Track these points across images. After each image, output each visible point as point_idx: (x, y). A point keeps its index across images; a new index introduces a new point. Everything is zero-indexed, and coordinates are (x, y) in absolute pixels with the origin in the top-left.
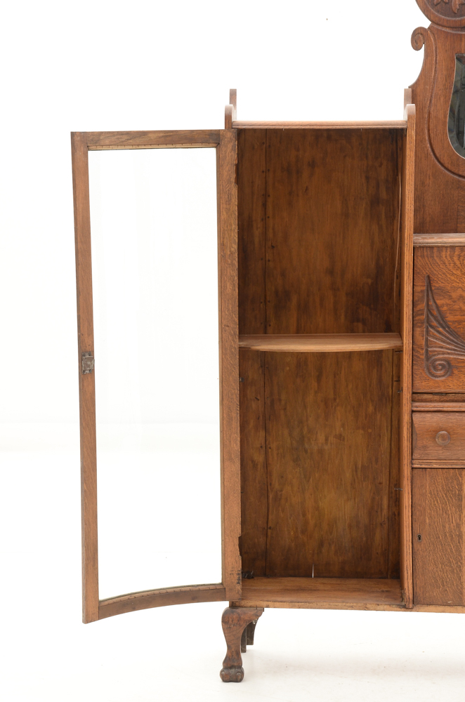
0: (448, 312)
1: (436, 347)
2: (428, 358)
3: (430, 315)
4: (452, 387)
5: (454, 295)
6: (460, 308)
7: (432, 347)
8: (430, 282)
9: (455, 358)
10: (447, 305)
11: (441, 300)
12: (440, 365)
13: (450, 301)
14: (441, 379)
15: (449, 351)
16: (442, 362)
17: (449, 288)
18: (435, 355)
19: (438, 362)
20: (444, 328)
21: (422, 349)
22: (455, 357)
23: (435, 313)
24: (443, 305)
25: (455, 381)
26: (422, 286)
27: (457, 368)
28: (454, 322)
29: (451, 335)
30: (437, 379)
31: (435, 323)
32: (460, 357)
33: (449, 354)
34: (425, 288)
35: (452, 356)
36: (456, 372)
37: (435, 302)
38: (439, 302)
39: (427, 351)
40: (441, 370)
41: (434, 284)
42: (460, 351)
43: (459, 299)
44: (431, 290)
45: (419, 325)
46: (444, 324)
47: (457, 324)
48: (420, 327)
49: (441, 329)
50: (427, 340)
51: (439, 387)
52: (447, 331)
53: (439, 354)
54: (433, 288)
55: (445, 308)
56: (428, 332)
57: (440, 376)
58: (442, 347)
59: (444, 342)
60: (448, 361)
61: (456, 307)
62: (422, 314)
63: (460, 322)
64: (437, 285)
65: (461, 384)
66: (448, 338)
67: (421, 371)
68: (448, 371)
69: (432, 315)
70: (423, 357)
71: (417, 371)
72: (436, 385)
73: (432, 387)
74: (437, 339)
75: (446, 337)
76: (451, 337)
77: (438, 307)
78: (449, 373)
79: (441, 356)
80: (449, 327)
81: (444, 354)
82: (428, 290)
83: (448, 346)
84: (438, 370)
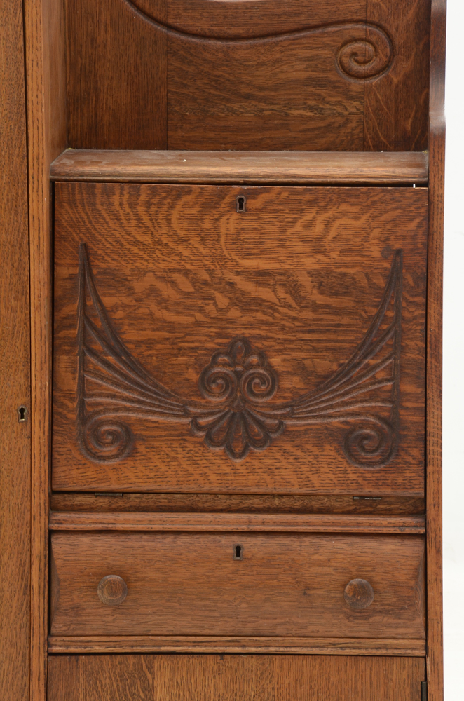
0: (126, 321)
1: (101, 395)
2: (84, 418)
3: (88, 328)
4: (134, 480)
5: (139, 286)
6: (151, 314)
7: (92, 396)
8: (88, 259)
9: (140, 420)
10: (125, 306)
11: (111, 295)
12: (109, 433)
13: (130, 299)
14: (110, 462)
15: (128, 405)
16: (114, 428)
17: (127, 272)
18: (98, 413)
19: (106, 428)
20: (117, 355)
21: (72, 399)
22: (140, 416)
23: (99, 323)
24: (115, 308)
25: (141, 468)
26: (72, 265)
27: (144, 439)
28: (139, 343)
29: (132, 370)
30: (102, 463)
31: (98, 346)
32: (150, 418)
33: (128, 410)
34: (76, 271)
35: (133, 415)
36: (141, 448)
37: (100, 301)
38: (108, 301)
39: (82, 404)
40: (112, 443)
41: (97, 262)
42: (151, 405)
43: (148, 295)
44: (91, 274)
45: (66, 348)
46: (119, 349)
47: (144, 348)
48: (67, 353)
49: (111, 358)
50: (82, 379)
51: (106, 480)
52: (124, 363)
53: (106, 410)
54: (95, 271)
55: (120, 314)
56: (84, 363)
57: (109, 458)
58: (113, 396)
59: (118, 385)
60: (126, 426)
61: (143, 311)
62: (72, 326)
63: (150, 343)
64: (103, 265)
65: (152, 475)
66: (126, 377)
67: (69, 446)
68: (125, 447)
69: (94, 328)
70: (73, 416)
71: (60, 446)
72: (101, 476)
73: (93, 480)
74: (102, 378)
75: (121, 374)
76: (133, 376)
77: (104, 310)
78: (127, 451)
79: (111, 415)
80: (128, 355)
81: (117, 409)
82: (84, 275)
83: (126, 394)
84: (104, 445)
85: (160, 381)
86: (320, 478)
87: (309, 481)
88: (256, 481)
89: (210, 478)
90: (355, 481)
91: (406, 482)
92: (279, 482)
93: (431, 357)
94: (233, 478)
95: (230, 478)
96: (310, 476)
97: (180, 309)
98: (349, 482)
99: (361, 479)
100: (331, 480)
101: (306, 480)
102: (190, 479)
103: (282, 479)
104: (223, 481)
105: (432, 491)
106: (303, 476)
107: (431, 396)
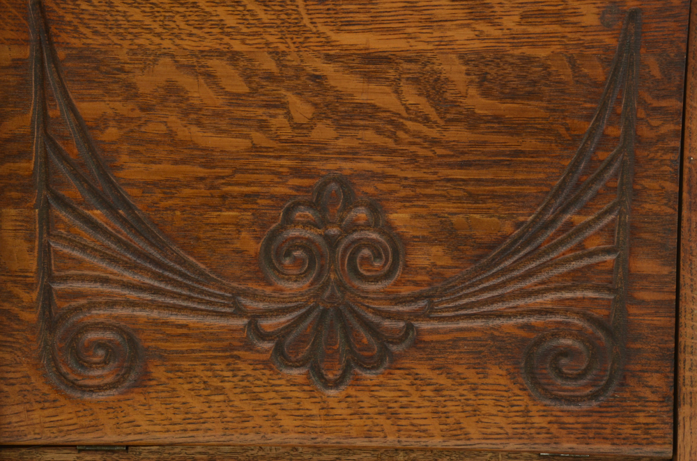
0: (125, 147)
1: (82, 278)
2: (51, 320)
3: (54, 159)
4: (145, 426)
5: (146, 82)
6: (171, 134)
7: (65, 279)
8: (47, 31)
9: (155, 322)
10: (120, 120)
11: (94, 99)
12: (100, 345)
13: (130, 105)
15: (133, 295)
16: (108, 335)
17: (123, 55)
18: (78, 309)
19: (93, 336)
20: (110, 208)
21: (29, 287)
22: (155, 314)
23: (74, 150)
24: (102, 122)
25: (157, 406)
26: (15, 42)
27: (163, 356)
28: (148, 186)
29: (138, 233)
30: (87, 397)
31: (73, 191)
32: (173, 318)
33: (133, 304)
34: (26, 52)
35: (141, 314)
36: (159, 372)
37: (73, 109)
38: (88, 109)
39: (47, 294)
40: (105, 362)
41: (64, 37)
42: (173, 295)
43: (163, 100)
44: (54, 58)
45: (14, 194)
47: (158, 195)
48: (16, 204)
49: (97, 214)
50: (46, 251)
51: (96, 427)
52: (123, 221)
53: (92, 306)
54: (61, 54)
55: (112, 133)
56: (48, 222)
57: (100, 388)
58: (105, 281)
59: (113, 260)
61: (154, 128)
62: (22, 155)
63: (169, 187)
64: (76, 42)
65: (178, 418)
66: (128, 247)
67: (25, 369)
68: (130, 369)
69: (64, 158)
70: (30, 316)
71: (9, 369)
72: (85, 421)
73: (71, 428)
74: (84, 248)
75: (118, 241)
76: (140, 244)
77: (82, 126)
78: (133, 376)
79: (101, 314)
80: (129, 207)
81: (112, 304)
82: (41, 61)
83: (129, 276)
84: (91, 366)
85: (191, 254)
86: (480, 425)
87: (461, 429)
88: (366, 428)
89: (282, 423)
90: (544, 431)
91: (639, 432)
92: (406, 430)
93: (690, 209)
94: (323, 423)
95: (318, 423)
96: (461, 421)
97: (223, 124)
98: (533, 431)
99: (556, 426)
100: (501, 428)
101: (455, 426)
102: (246, 424)
103: (413, 425)
104: (306, 429)
105: (688, 450)
106: (449, 421)
107: (688, 281)
